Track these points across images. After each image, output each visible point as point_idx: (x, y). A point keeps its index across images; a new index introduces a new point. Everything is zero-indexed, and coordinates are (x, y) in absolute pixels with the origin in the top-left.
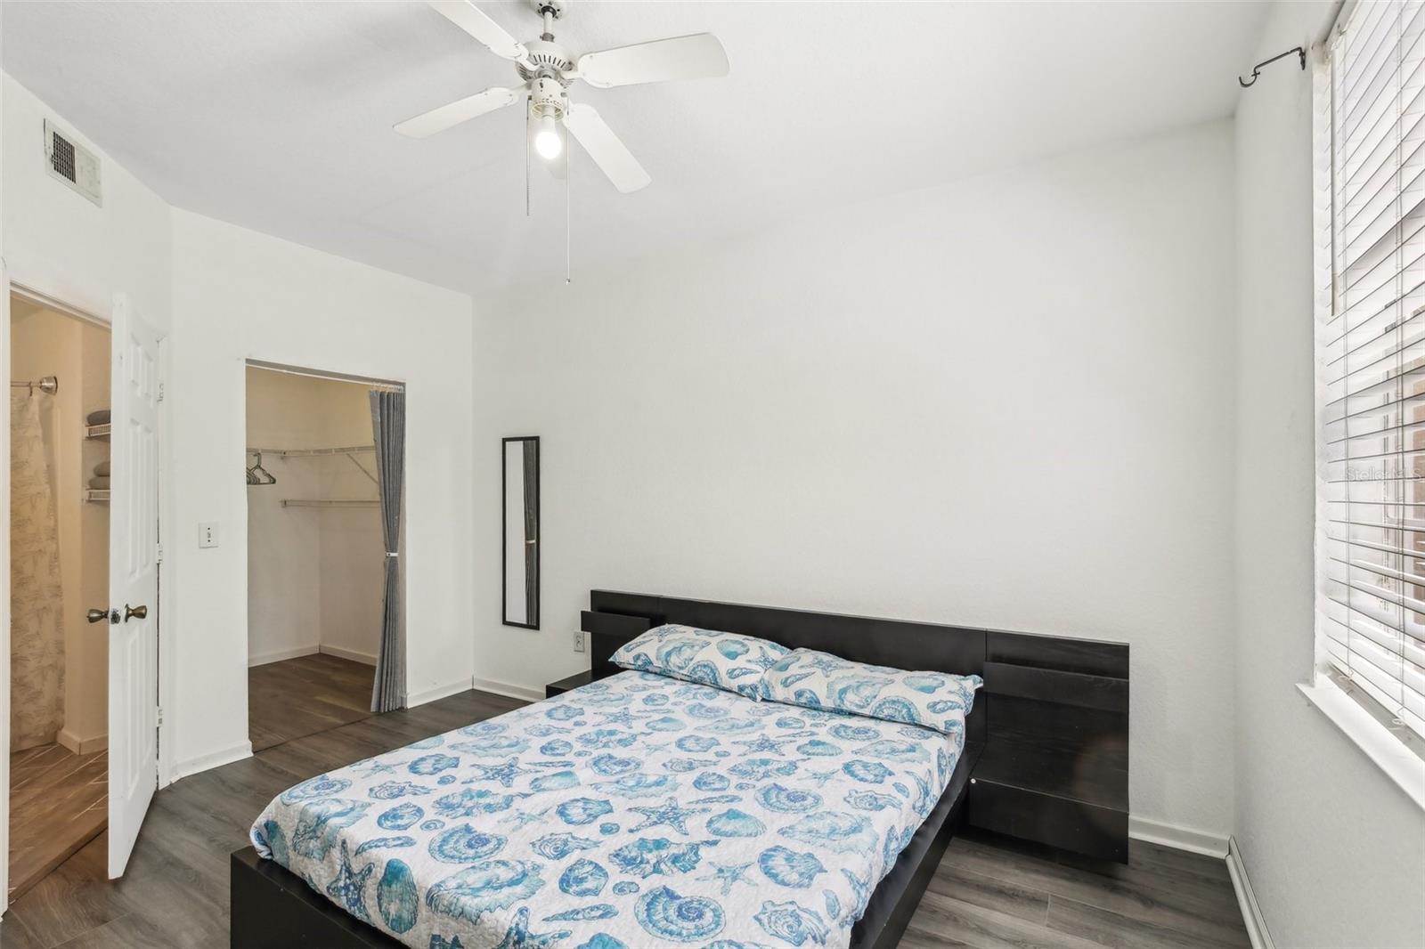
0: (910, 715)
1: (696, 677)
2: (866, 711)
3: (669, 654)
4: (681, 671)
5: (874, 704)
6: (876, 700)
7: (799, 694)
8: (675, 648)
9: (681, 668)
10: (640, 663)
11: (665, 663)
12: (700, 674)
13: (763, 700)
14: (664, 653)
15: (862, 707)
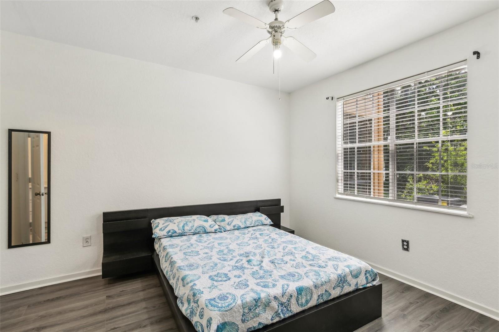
0: (262, 223)
1: (197, 231)
2: (252, 225)
3: (183, 226)
4: (191, 231)
5: (253, 222)
6: (253, 221)
7: (234, 226)
8: (184, 224)
9: (190, 230)
10: (170, 234)
11: (183, 230)
12: (198, 230)
13: (224, 231)
14: (181, 227)
15: (251, 224)
